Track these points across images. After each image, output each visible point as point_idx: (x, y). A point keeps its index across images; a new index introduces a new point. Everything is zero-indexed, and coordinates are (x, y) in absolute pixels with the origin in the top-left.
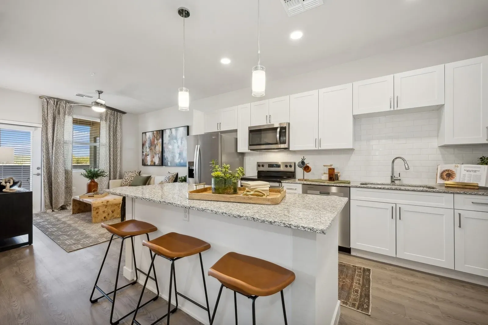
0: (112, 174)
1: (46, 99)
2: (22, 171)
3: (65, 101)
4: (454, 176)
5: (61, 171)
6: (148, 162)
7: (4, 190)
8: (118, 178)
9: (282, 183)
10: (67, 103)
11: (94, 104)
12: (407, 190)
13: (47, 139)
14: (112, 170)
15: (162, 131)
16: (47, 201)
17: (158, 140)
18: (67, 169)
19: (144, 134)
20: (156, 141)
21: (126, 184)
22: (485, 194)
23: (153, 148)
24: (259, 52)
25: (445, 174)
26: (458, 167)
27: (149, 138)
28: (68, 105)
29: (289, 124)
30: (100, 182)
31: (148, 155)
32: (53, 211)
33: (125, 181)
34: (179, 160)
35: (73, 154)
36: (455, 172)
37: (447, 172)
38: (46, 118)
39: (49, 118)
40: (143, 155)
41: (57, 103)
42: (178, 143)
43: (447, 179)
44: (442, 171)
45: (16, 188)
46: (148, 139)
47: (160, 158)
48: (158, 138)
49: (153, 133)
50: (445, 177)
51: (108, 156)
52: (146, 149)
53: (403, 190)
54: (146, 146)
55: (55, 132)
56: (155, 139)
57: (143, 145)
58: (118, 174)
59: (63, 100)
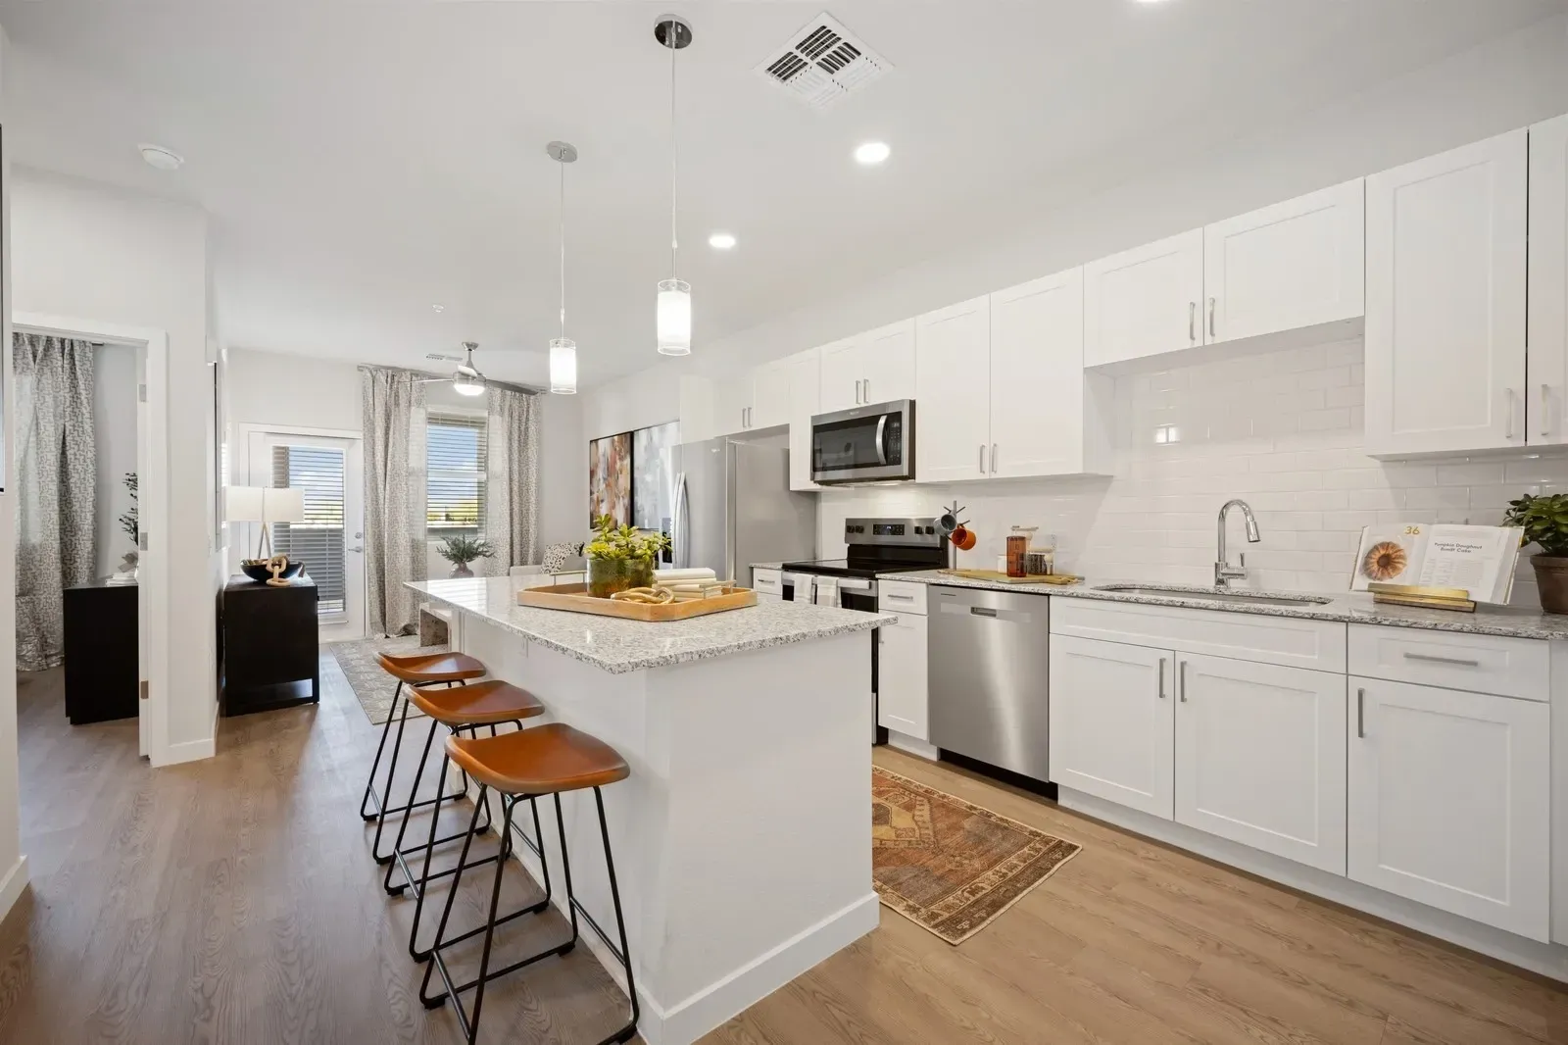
0: (517, 549)
1: (371, 372)
2: (327, 543)
3: (408, 373)
4: (1398, 565)
5: (403, 541)
7: (269, 581)
9: (877, 579)
10: (414, 378)
11: (457, 376)
12: (1201, 608)
13: (374, 468)
14: (516, 541)
15: (632, 434)
16: (374, 613)
17: (622, 459)
18: (415, 537)
19: (594, 444)
20: (618, 461)
22: (1439, 627)
23: (612, 480)
24: (675, 245)
25: (1377, 556)
26: (1416, 532)
27: (604, 455)
28: (416, 382)
29: (913, 404)
31: (602, 501)
32: (387, 637)
35: (429, 505)
36: (1406, 552)
37: (1382, 552)
38: (372, 416)
39: (377, 415)
40: (591, 500)
41: (393, 379)
43: (1379, 575)
44: (1371, 546)
45: (294, 579)
46: (602, 459)
47: (626, 509)
48: (623, 454)
49: (613, 441)
50: (1375, 567)
52: (598, 486)
53: (1192, 607)
54: (598, 478)
55: (390, 450)
56: (618, 457)
57: (592, 473)
58: (531, 551)
59: (405, 370)
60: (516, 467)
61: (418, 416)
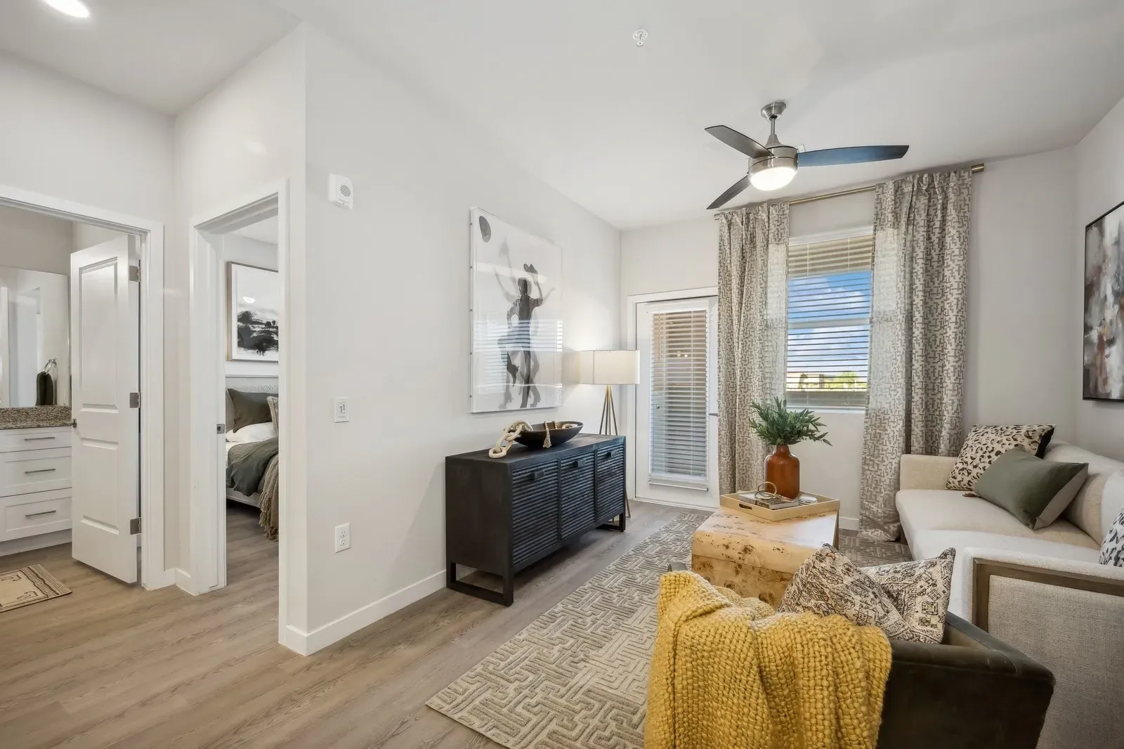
0: (917, 429)
2: (692, 406)
3: (766, 206)
6: (1110, 381)
8: (943, 447)
10: (771, 209)
14: (917, 414)
19: (1095, 229)
21: (965, 482)
28: (774, 212)
30: (873, 456)
31: (1111, 342)
33: (960, 466)
38: (729, 266)
40: (1087, 342)
51: (899, 358)
52: (1102, 311)
54: (1102, 296)
55: (743, 300)
57: (1090, 289)
58: (944, 433)
59: (761, 204)
60: (918, 301)
61: (777, 255)
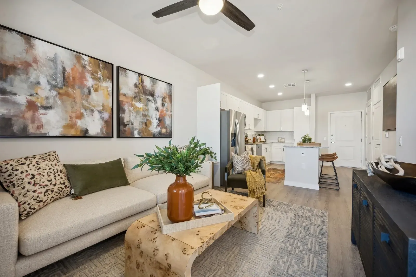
34: (159, 129)
42: (155, 102)
